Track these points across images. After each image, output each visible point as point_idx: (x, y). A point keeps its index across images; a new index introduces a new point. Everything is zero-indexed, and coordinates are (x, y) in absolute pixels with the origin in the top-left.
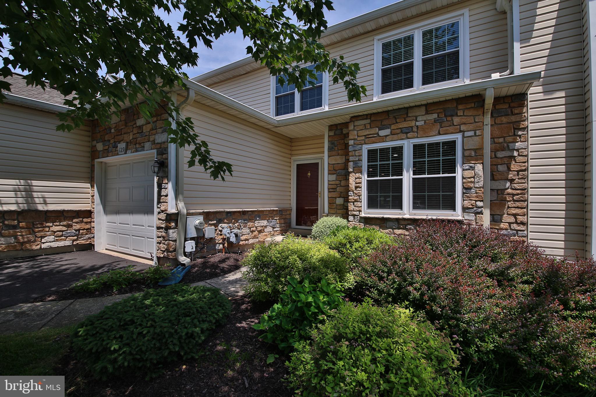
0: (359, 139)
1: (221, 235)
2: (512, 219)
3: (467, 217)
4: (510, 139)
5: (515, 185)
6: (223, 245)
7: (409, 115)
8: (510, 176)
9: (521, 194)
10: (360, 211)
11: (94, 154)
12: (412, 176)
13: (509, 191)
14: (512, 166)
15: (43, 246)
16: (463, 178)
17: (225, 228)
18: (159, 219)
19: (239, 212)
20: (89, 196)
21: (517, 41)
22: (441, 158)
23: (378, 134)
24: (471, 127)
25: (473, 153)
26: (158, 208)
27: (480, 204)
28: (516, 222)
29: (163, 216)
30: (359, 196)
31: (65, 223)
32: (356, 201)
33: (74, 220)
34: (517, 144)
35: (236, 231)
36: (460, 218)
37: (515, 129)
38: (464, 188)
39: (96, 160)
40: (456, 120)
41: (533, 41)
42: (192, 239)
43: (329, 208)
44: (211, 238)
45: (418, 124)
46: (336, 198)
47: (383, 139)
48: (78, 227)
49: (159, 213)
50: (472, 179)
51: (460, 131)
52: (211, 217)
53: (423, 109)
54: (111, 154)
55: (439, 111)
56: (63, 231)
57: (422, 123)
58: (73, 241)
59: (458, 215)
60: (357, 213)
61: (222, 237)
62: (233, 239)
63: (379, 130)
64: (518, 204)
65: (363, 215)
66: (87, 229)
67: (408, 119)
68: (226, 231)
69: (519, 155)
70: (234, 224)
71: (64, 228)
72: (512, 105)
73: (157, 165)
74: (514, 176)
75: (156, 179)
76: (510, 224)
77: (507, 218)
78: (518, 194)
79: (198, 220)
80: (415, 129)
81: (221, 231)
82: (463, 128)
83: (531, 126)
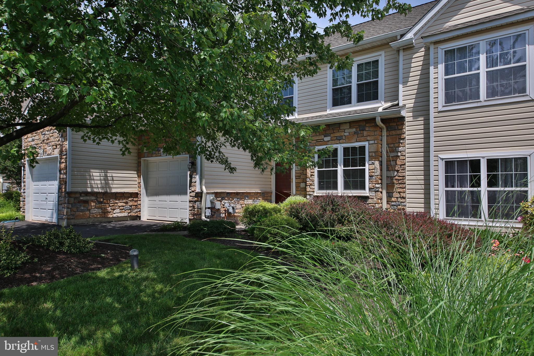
0: (313, 142)
1: (224, 208)
2: (398, 195)
3: (371, 194)
4: (396, 145)
5: (399, 174)
6: (225, 214)
7: (341, 128)
8: (396, 168)
9: (402, 179)
10: (313, 192)
11: (140, 155)
12: (343, 168)
13: (397, 177)
14: (398, 162)
15: (114, 215)
16: (369, 170)
17: (226, 203)
18: (191, 196)
19: (234, 193)
20: (136, 183)
21: (401, 84)
22: (358, 157)
23: (323, 139)
24: (372, 138)
25: (374, 155)
26: (190, 189)
27: (377, 186)
28: (400, 197)
29: (193, 194)
30: (313, 181)
31: (124, 201)
32: (311, 185)
33: (130, 199)
34: (400, 148)
35: (232, 205)
36: (368, 195)
37: (399, 139)
38: (370, 176)
39: (142, 159)
40: (365, 133)
41: (409, 84)
42: (209, 208)
43: (296, 190)
44: (218, 209)
45: (345, 134)
46: (300, 183)
47: (326, 143)
48: (131, 203)
49: (190, 192)
50: (373, 171)
51: (367, 140)
52: (218, 196)
53: (348, 124)
54: (155, 155)
55: (356, 127)
56: (123, 206)
57: (348, 134)
58: (129, 213)
59: (366, 193)
60: (311, 193)
61: (224, 209)
62: (231, 210)
63: (324, 137)
64: (401, 186)
65: (315, 194)
66: (136, 206)
67: (340, 131)
68: (227, 205)
69: (401, 155)
70: (231, 201)
71: (124, 205)
72: (398, 123)
73: (190, 164)
74: (399, 168)
75: (189, 173)
76: (397, 198)
77: (396, 195)
78: (400, 180)
79: (212, 197)
80: (344, 138)
81: (223, 205)
82: (368, 138)
83: (407, 137)
